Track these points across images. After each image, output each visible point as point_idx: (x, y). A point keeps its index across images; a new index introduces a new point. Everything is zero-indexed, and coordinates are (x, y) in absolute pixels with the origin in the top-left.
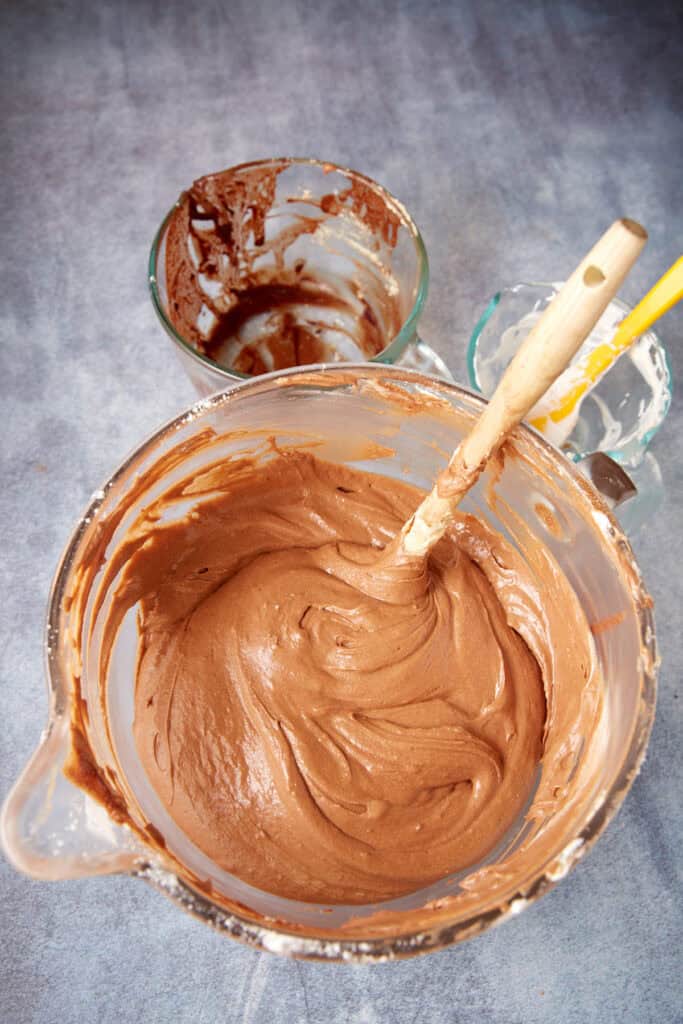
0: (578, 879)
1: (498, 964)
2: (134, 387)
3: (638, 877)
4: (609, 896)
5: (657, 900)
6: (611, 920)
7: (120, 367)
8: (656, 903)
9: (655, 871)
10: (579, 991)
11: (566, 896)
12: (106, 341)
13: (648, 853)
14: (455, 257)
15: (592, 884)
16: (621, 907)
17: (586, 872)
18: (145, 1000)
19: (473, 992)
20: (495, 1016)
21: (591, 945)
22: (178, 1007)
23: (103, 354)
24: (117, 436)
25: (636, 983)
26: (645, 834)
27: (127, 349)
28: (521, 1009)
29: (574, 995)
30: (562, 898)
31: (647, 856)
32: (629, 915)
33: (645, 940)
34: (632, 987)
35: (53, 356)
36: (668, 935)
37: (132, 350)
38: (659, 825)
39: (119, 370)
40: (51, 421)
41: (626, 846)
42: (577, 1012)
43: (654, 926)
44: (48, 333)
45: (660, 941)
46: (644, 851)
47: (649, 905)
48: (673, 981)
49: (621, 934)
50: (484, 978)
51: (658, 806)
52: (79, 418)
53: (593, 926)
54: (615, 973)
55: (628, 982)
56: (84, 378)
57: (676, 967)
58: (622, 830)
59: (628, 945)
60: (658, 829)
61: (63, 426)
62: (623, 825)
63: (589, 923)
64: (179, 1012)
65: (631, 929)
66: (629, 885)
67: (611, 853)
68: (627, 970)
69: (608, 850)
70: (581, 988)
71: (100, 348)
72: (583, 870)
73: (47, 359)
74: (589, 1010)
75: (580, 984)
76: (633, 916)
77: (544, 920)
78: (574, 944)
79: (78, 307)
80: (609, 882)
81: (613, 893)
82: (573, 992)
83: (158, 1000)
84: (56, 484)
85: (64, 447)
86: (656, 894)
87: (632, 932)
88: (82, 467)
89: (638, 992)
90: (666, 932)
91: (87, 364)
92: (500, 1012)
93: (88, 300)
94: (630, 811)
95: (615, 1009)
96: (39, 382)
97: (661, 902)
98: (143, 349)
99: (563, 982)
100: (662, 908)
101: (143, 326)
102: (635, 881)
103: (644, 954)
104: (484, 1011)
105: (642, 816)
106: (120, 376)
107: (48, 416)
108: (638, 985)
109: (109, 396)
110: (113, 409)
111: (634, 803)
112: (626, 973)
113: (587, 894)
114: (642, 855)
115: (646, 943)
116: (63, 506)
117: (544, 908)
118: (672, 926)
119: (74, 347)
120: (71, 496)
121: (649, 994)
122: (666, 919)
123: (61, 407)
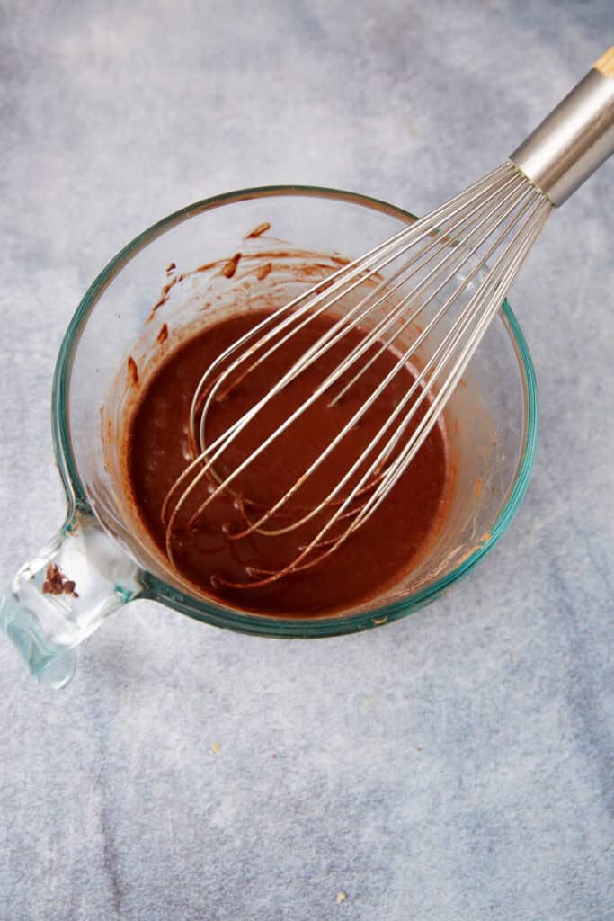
0: (506, 827)
3: (585, 823)
4: (545, 849)
6: (548, 882)
8: (606, 858)
9: (606, 816)
11: (490, 850)
13: (598, 791)
14: (371, 22)
15: (524, 833)
16: (562, 863)
17: (516, 819)
21: (521, 915)
26: (595, 766)
30: (485, 852)
31: (596, 795)
32: (572, 874)
33: (591, 907)
41: (570, 782)
43: (604, 889)
45: (609, 909)
46: (593, 788)
47: (597, 861)
49: (559, 900)
58: (564, 762)
59: (571, 913)
62: (567, 755)
63: (519, 886)
65: (573, 892)
69: (547, 788)
72: (513, 815)
76: (575, 876)
77: (460, 882)
78: (499, 914)
80: (547, 830)
81: (551, 844)
86: (606, 845)
87: (574, 897)
94: (576, 736)
102: (580, 829)
105: (592, 742)
111: (582, 726)
113: (518, 846)
114: (591, 794)
115: (592, 911)
117: (461, 866)
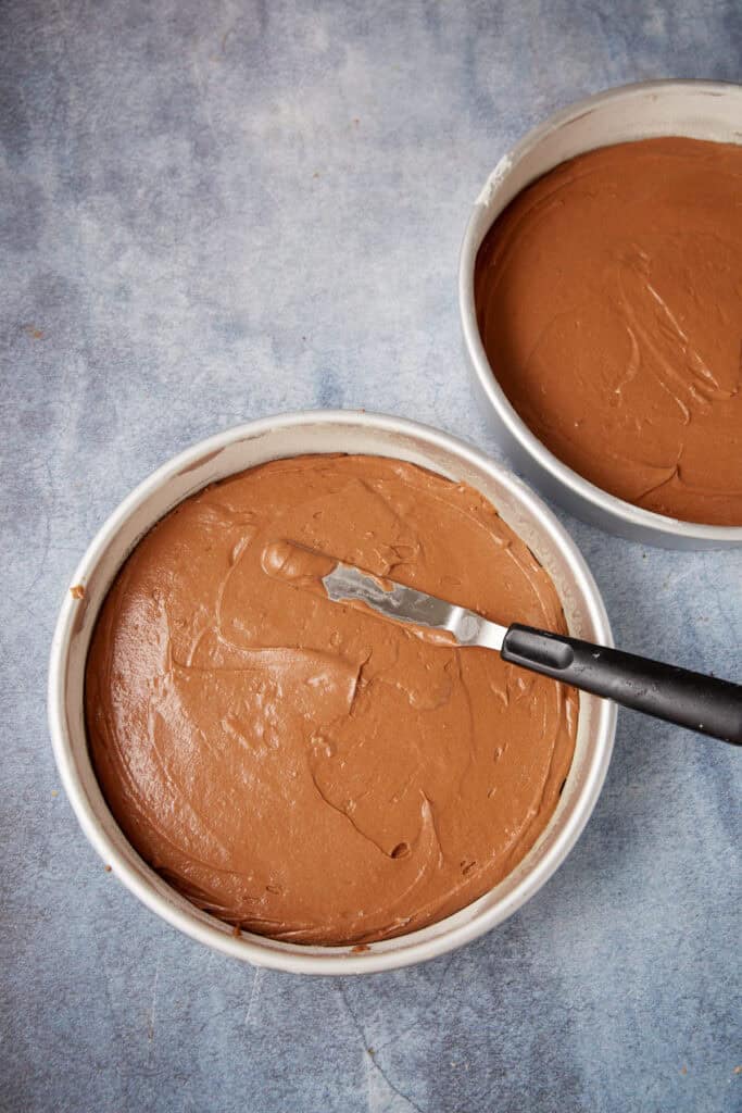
1: (540, 917)
2: (148, 239)
5: (720, 857)
7: (132, 215)
10: (628, 949)
12: (115, 181)
18: (150, 938)
19: (511, 945)
20: (534, 971)
22: (185, 947)
23: (110, 198)
24: (126, 299)
25: (690, 943)
27: (140, 192)
28: (563, 964)
29: (621, 952)
34: (685, 946)
35: (51, 196)
36: (730, 894)
37: (146, 194)
38: (729, 776)
39: (129, 218)
40: (48, 276)
42: (623, 970)
44: (43, 168)
48: (729, 942)
50: (524, 930)
51: (730, 756)
52: (82, 275)
53: (647, 880)
54: (668, 931)
55: (681, 940)
56: (88, 226)
57: (735, 927)
60: (728, 780)
61: (62, 283)
64: (187, 952)
66: (690, 839)
67: (674, 804)
68: (681, 929)
70: (629, 945)
71: (107, 189)
73: (43, 200)
74: (636, 968)
75: (630, 941)
79: (80, 138)
82: (620, 948)
83: (165, 939)
84: (53, 354)
85: (63, 309)
88: (84, 334)
89: (691, 952)
90: (728, 890)
91: (92, 208)
92: (540, 966)
93: (93, 128)
95: (665, 968)
96: (33, 227)
97: (724, 859)
98: (159, 194)
99: (610, 938)
100: (724, 865)
101: (159, 165)
103: (701, 912)
104: (522, 965)
106: (131, 225)
107: (45, 271)
108: (692, 944)
109: (118, 249)
110: (123, 265)
112: (679, 932)
116: (62, 381)
118: (736, 886)
119: (76, 186)
120: (71, 368)
121: (703, 954)
122: (728, 877)
123: (60, 261)
